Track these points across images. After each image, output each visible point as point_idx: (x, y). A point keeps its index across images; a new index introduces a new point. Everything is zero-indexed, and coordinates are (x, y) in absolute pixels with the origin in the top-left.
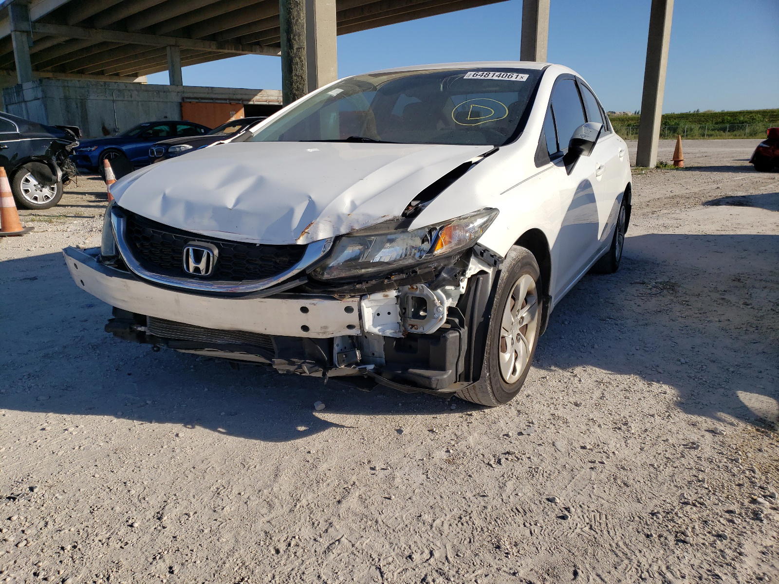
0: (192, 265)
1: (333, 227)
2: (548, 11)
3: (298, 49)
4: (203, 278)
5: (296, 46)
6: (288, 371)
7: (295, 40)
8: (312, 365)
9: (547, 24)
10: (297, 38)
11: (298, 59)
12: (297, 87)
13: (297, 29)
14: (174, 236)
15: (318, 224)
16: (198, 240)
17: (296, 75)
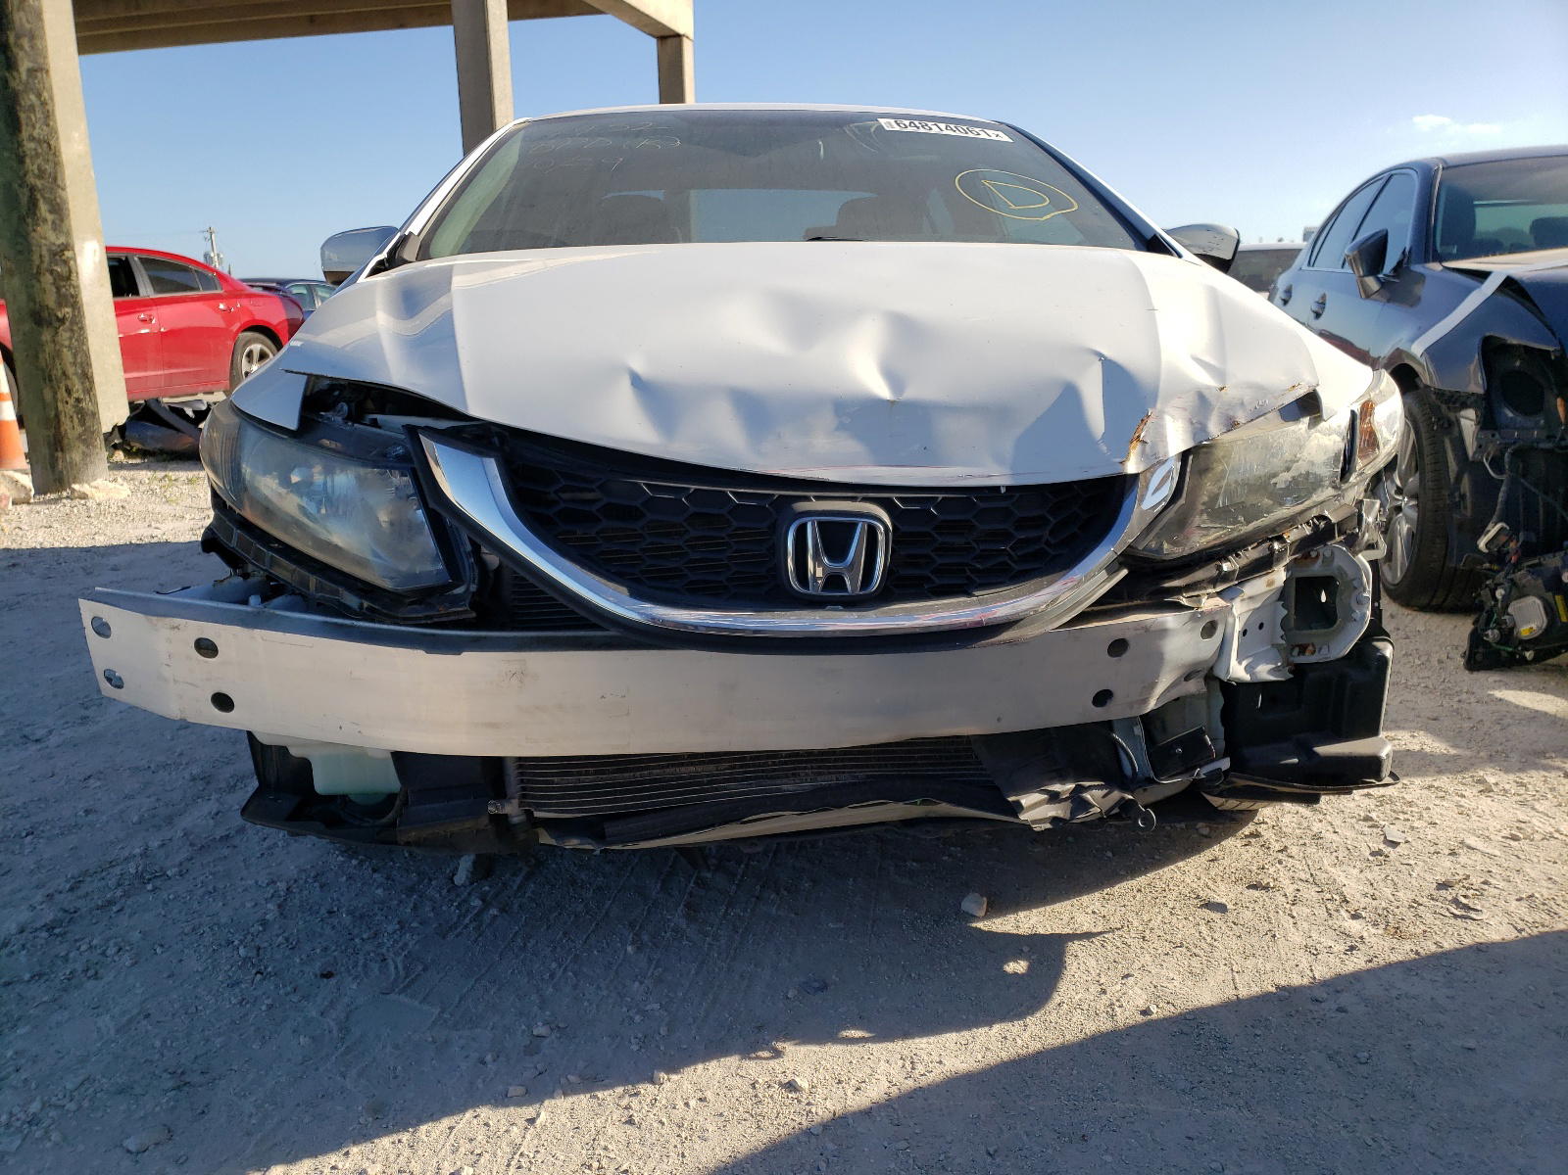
0: (816, 570)
1: (1192, 423)
2: (507, 58)
3: (32, 72)
4: (852, 604)
5: (24, 65)
6: (1054, 820)
7: (22, 48)
8: (1105, 791)
9: (509, 82)
10: (25, 42)
11: (33, 97)
12: (39, 169)
13: (24, 20)
14: (733, 493)
15: (1160, 417)
16: (818, 498)
17: (32, 138)
